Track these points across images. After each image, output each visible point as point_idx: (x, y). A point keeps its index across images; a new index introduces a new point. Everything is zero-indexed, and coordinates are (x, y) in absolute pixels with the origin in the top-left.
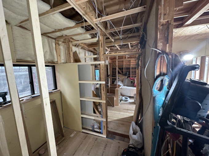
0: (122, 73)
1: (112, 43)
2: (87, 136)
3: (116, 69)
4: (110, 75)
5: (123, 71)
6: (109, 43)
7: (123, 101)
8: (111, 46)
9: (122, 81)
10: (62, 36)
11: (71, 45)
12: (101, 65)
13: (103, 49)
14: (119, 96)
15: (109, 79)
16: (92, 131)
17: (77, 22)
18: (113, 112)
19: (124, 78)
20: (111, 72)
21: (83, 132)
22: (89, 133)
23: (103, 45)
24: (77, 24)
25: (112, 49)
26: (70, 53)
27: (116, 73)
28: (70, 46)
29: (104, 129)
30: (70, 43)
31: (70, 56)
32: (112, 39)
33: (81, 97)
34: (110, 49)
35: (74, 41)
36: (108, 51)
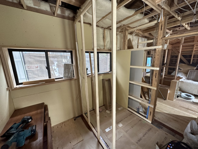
0: (188, 63)
1: (178, 22)
2: (132, 114)
3: (177, 57)
4: (166, 63)
5: (190, 60)
6: (173, 24)
7: (181, 97)
8: (175, 27)
9: (186, 73)
10: (121, 26)
11: (127, 33)
12: (157, 50)
13: (162, 31)
14: (177, 90)
15: (165, 68)
16: (137, 112)
17: (137, 9)
18: (164, 105)
19: (190, 69)
20: (169, 60)
21: (128, 110)
22: (133, 113)
23: (163, 27)
24: (136, 11)
25: (177, 30)
26: (125, 41)
27: (176, 62)
28: (126, 35)
29: (150, 115)
30: (126, 31)
31: (125, 44)
32: (178, 17)
33: (130, 80)
34: (173, 31)
35: (130, 29)
36: (169, 34)
